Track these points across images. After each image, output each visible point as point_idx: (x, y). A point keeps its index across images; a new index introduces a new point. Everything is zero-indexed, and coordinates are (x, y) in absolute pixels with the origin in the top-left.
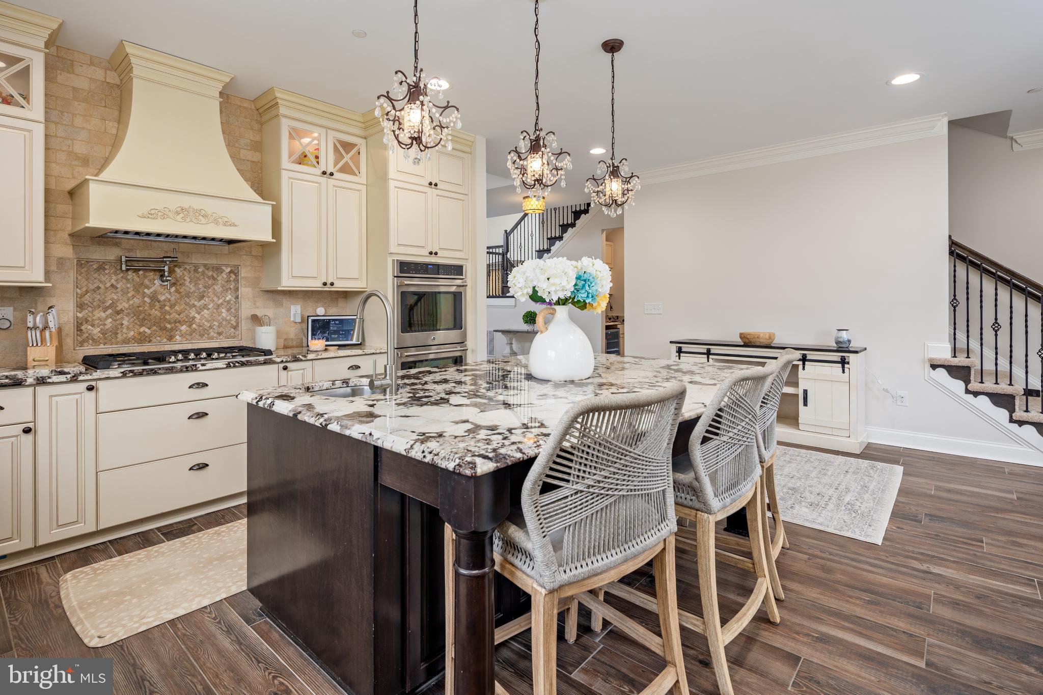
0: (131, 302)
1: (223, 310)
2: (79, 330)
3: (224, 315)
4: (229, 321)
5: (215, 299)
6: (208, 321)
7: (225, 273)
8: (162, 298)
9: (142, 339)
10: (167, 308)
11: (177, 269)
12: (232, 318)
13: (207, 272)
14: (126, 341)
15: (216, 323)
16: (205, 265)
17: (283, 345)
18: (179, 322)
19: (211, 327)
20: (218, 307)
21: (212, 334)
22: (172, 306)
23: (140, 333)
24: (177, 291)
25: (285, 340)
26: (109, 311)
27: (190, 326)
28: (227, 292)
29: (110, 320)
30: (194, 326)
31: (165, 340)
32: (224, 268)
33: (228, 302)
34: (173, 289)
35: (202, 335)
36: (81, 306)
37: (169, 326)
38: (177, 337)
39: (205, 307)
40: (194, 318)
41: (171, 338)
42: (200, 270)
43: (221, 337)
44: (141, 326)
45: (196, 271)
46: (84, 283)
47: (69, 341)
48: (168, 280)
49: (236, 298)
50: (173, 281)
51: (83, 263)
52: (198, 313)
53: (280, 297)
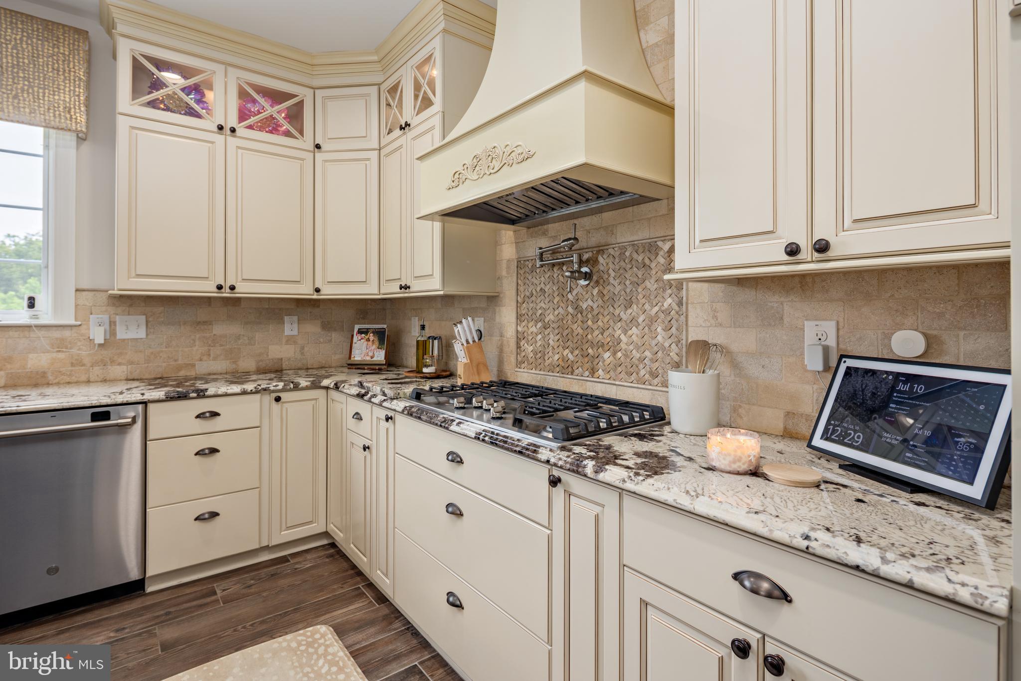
0: (556, 313)
1: (659, 330)
2: (518, 347)
3: (659, 338)
4: (666, 351)
5: (647, 306)
6: (638, 348)
7: (661, 253)
8: (585, 306)
10: (590, 323)
11: (600, 259)
12: (674, 346)
13: (635, 256)
15: (648, 353)
16: (633, 244)
17: (781, 426)
18: (603, 345)
19: (642, 361)
20: (652, 320)
21: (642, 372)
22: (595, 320)
23: (563, 359)
24: (601, 294)
25: (788, 414)
26: (539, 325)
27: (615, 353)
28: (664, 290)
29: (540, 337)
30: (619, 354)
31: (587, 373)
32: (660, 244)
33: (667, 312)
34: (595, 291)
35: (630, 373)
36: (519, 317)
37: (590, 351)
38: (600, 371)
39: (633, 320)
40: (619, 341)
41: (593, 372)
42: (627, 254)
43: (656, 381)
44: (564, 348)
45: (622, 254)
46: (521, 288)
47: (513, 359)
48: (587, 276)
49: (680, 304)
50: (595, 278)
51: (521, 263)
52: (625, 332)
53: (774, 300)
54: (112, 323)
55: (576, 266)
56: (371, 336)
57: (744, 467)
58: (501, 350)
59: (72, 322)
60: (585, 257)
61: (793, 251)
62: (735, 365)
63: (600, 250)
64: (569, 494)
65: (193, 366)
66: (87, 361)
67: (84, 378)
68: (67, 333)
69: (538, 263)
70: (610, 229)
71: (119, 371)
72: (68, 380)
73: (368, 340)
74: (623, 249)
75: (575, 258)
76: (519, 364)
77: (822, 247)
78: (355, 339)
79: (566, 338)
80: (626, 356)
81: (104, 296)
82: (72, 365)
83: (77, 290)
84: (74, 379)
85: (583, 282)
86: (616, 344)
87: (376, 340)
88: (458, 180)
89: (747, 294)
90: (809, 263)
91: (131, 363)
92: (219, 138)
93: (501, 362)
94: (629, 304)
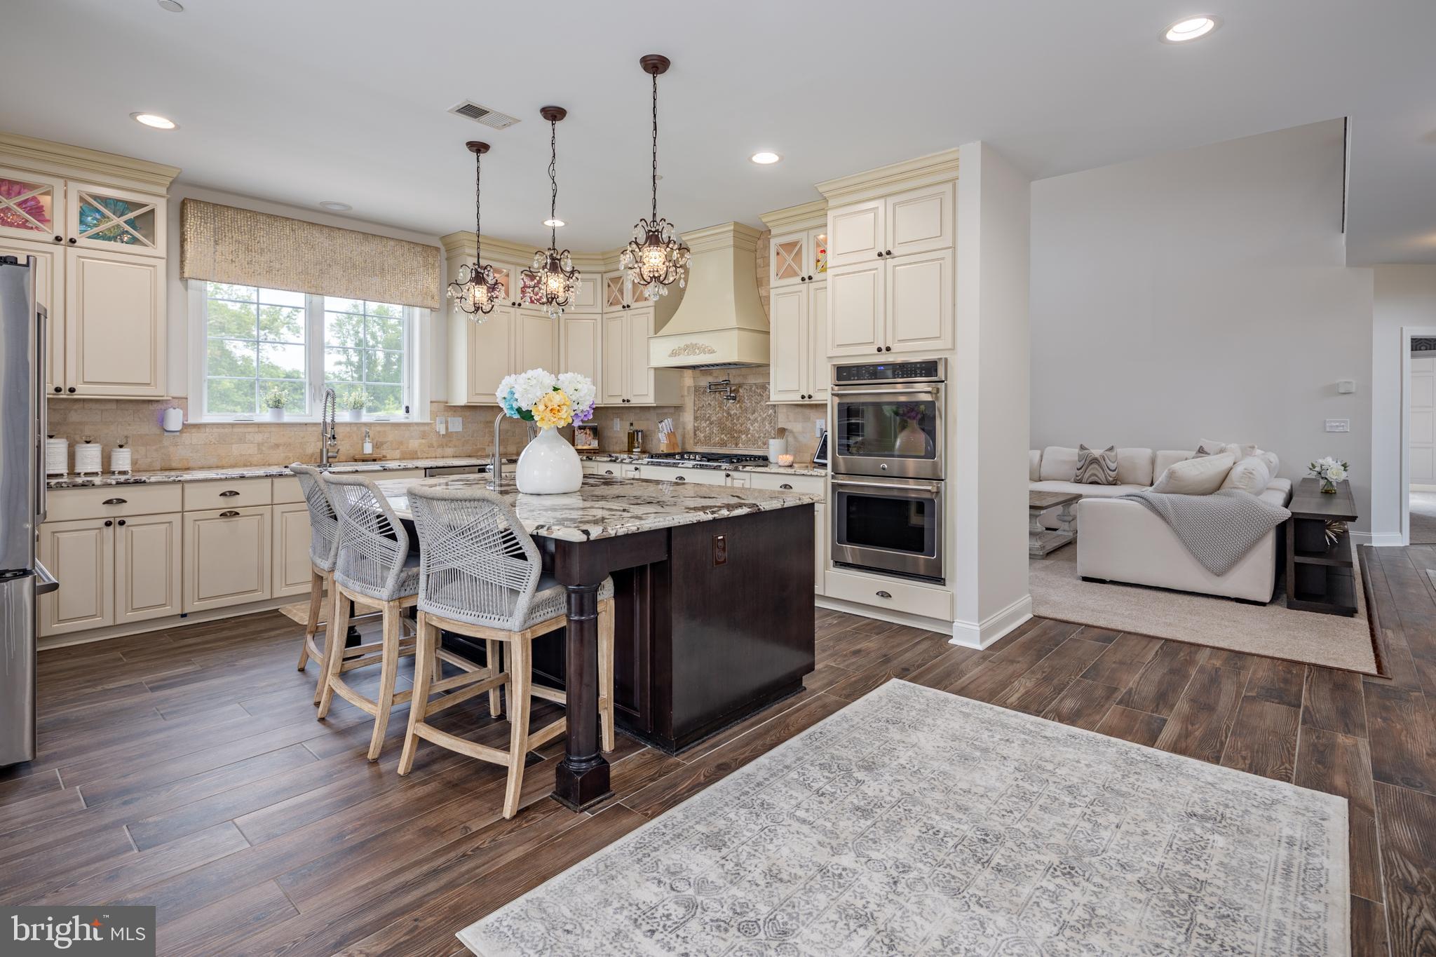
0: (717, 416)
1: (766, 423)
2: (695, 435)
3: (767, 426)
4: (770, 433)
5: (761, 413)
6: (757, 432)
7: (765, 392)
8: (732, 413)
9: (723, 444)
10: (735, 421)
11: (740, 390)
12: (772, 430)
13: (756, 390)
14: (715, 445)
15: (762, 435)
18: (741, 432)
19: (759, 437)
20: (764, 419)
21: (759, 442)
22: (738, 420)
23: (721, 439)
24: (741, 407)
26: (708, 422)
27: (747, 435)
28: (767, 408)
29: (708, 428)
30: (749, 436)
31: (734, 446)
32: (767, 386)
33: (770, 416)
34: (738, 406)
35: (754, 444)
36: (696, 418)
37: (735, 435)
38: (739, 446)
39: (756, 420)
40: (749, 429)
41: (737, 445)
42: (753, 389)
43: (764, 445)
44: (722, 434)
45: (751, 389)
46: (697, 403)
47: (692, 441)
48: (734, 398)
49: (775, 412)
50: (737, 399)
51: (697, 389)
52: (752, 425)
53: (807, 411)
54: (447, 422)
55: (729, 394)
56: (588, 431)
57: (787, 464)
58: (684, 437)
59: (429, 421)
60: (733, 388)
61: (803, 397)
62: (795, 438)
63: (740, 386)
64: (733, 479)
65: (485, 449)
66: (435, 444)
67: (434, 455)
68: (426, 428)
69: (708, 390)
70: (745, 376)
71: (449, 451)
72: (427, 455)
73: (586, 433)
74: (751, 387)
75: (728, 389)
76: (696, 444)
77: (810, 397)
78: (576, 433)
79: (723, 429)
80: (752, 436)
81: (442, 405)
82: (429, 447)
83: (431, 402)
84: (429, 456)
85: (731, 401)
86: (747, 432)
87: (591, 433)
88: (674, 354)
89: (799, 410)
90: (807, 401)
91: (455, 446)
92: (512, 310)
93: (684, 443)
94: (753, 412)
